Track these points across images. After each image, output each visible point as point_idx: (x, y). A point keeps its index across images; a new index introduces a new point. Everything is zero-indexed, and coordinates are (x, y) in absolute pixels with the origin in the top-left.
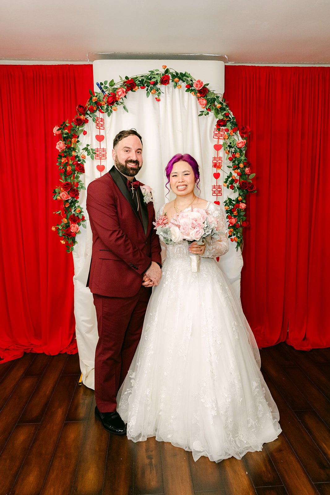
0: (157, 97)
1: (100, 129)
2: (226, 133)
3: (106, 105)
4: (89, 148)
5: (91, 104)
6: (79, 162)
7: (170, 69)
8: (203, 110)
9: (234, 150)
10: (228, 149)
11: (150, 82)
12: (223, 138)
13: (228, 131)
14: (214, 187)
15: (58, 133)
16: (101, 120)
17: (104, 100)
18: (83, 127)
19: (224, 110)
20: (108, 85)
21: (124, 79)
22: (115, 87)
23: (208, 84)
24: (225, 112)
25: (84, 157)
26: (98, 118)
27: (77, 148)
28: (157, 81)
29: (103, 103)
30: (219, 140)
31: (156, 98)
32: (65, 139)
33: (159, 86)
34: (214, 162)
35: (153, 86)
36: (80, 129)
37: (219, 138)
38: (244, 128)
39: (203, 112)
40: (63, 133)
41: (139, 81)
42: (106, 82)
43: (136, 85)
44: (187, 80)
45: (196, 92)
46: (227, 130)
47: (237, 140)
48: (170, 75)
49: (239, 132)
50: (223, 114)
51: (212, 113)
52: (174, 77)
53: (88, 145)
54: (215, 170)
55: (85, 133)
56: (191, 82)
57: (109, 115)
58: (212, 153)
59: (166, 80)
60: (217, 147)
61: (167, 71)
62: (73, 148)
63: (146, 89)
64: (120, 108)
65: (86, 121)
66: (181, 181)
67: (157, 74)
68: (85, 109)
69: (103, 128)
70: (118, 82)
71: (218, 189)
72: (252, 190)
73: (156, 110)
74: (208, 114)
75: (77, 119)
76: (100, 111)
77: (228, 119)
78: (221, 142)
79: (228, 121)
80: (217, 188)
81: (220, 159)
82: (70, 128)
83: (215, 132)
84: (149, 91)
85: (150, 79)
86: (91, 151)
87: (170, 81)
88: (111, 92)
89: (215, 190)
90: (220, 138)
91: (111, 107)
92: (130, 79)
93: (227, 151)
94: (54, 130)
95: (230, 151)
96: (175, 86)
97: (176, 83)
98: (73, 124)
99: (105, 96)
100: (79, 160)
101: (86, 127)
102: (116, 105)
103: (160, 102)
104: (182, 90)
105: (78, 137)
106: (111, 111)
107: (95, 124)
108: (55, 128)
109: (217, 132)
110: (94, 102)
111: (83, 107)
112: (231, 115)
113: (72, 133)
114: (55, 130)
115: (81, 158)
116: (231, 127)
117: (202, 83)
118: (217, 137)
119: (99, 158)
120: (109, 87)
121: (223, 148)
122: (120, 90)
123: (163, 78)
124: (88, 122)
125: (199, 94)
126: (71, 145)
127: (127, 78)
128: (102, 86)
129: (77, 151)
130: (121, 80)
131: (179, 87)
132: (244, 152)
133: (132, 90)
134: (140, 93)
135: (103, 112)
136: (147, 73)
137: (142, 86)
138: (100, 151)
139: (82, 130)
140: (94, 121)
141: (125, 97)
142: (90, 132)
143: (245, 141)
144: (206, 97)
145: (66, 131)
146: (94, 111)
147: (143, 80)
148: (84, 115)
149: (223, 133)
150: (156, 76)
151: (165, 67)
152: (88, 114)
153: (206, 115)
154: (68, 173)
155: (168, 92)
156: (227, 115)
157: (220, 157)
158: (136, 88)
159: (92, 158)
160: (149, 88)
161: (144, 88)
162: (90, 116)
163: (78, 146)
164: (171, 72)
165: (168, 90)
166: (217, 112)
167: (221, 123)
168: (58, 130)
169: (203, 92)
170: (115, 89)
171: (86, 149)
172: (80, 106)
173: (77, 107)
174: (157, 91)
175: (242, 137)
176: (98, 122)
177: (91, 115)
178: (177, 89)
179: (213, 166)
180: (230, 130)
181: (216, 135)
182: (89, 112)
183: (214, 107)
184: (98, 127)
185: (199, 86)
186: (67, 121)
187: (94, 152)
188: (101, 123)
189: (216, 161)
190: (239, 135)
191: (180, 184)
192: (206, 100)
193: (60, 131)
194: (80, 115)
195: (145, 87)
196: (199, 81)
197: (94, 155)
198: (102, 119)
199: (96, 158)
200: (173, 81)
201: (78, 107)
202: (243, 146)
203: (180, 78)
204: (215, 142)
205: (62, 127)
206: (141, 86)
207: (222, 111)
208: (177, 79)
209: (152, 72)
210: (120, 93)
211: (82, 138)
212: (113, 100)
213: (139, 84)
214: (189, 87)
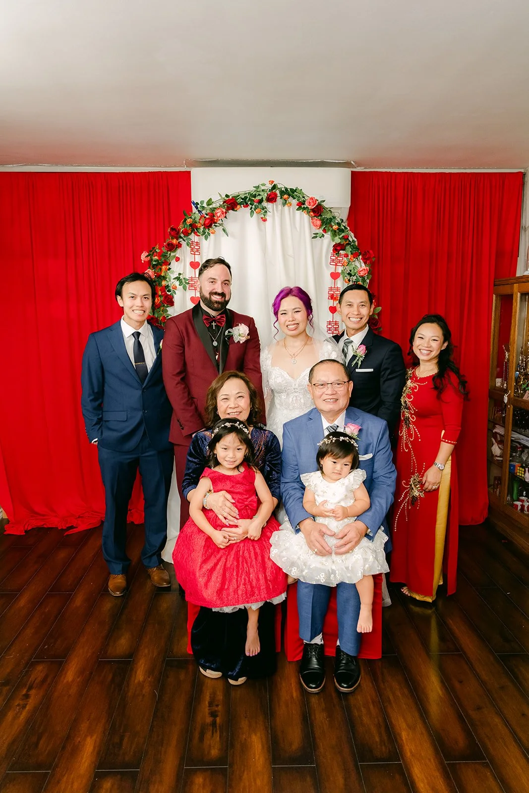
0: (263, 216)
1: (195, 254)
2: (345, 259)
3: (203, 227)
4: (181, 277)
5: (186, 227)
6: (169, 293)
7: (278, 184)
8: (317, 231)
9: (356, 278)
10: (348, 277)
11: (253, 200)
12: (341, 264)
13: (348, 256)
14: (330, 323)
15: (146, 260)
16: (197, 244)
17: (201, 222)
18: (175, 252)
19: (343, 231)
20: (205, 205)
21: (224, 196)
22: (214, 206)
23: (324, 201)
24: (343, 234)
25: (175, 288)
26: (192, 242)
27: (168, 277)
28: (262, 198)
29: (199, 225)
30: (337, 266)
31: (262, 218)
32: (154, 267)
33: (265, 204)
34: (330, 292)
35: (257, 204)
36: (172, 254)
37: (336, 265)
38: (366, 253)
39: (317, 234)
40: (152, 260)
41: (242, 199)
42: (202, 202)
43: (238, 204)
44: (299, 197)
45: (309, 210)
46: (346, 256)
47: (359, 266)
48: (278, 192)
49: (362, 256)
50: (341, 236)
51: (328, 236)
52: (282, 193)
53: (180, 274)
54: (331, 303)
55: (178, 259)
56: (303, 199)
57: (206, 238)
58: (328, 282)
59: (272, 198)
60: (335, 276)
61: (274, 187)
62: (164, 277)
63: (249, 207)
64: (219, 230)
65: (179, 245)
66: (291, 319)
67: (263, 190)
68: (178, 233)
69: (198, 253)
70: (218, 201)
71: (334, 326)
72: (376, 326)
73: (262, 232)
74: (323, 236)
75: (168, 244)
76: (195, 233)
77: (347, 242)
78: (340, 269)
79: (348, 244)
80: (333, 324)
81: (337, 290)
82: (160, 255)
83: (332, 258)
84: (253, 209)
85: (255, 196)
86: (183, 281)
87: (278, 198)
88: (208, 211)
89: (331, 326)
90: (338, 264)
91: (209, 230)
92: (231, 198)
93: (347, 280)
94: (142, 256)
95: (351, 279)
96: (284, 204)
97: (286, 201)
98: (164, 249)
99: (202, 217)
100: (169, 291)
101: (178, 253)
102: (214, 227)
103: (267, 222)
104: (293, 209)
105: (169, 264)
106: (209, 234)
107: (189, 249)
108: (143, 254)
109: (335, 258)
110: (188, 224)
111: (176, 231)
112: (352, 237)
113: (163, 259)
114: (144, 257)
115: (171, 289)
116: (351, 251)
117: (316, 202)
118: (334, 264)
119: (193, 288)
120: (206, 206)
121: (341, 276)
122: (219, 210)
123: (270, 195)
124: (181, 247)
125: (312, 213)
126: (161, 273)
127: (227, 196)
128: (198, 206)
129: (167, 280)
130: (220, 198)
131: (289, 205)
132: (368, 281)
133: (233, 209)
134: (243, 212)
135: (199, 236)
136: (250, 188)
137: (245, 204)
138: (195, 280)
139: (175, 256)
140: (188, 245)
141: (225, 217)
142: (183, 258)
143: (368, 268)
144: (321, 216)
145: (156, 257)
146: (189, 233)
147: (246, 198)
148: (177, 240)
149: (342, 259)
150: (262, 193)
151: (273, 182)
152: (181, 238)
153: (321, 237)
154: (157, 306)
155: (277, 210)
156: (346, 238)
157: (338, 288)
158: (238, 206)
159: (185, 289)
160: (254, 207)
161: (247, 207)
162: (183, 240)
163: (169, 274)
164: (279, 187)
165: (277, 208)
166: (334, 234)
167: (337, 248)
168: (147, 256)
169: (318, 210)
170: (213, 209)
171: (178, 279)
172: (172, 229)
173: (169, 230)
174: (263, 209)
175: (365, 263)
176: (192, 247)
177: (185, 239)
178: (286, 207)
179: (330, 298)
180: (349, 256)
181: (333, 261)
182: (182, 235)
183: (330, 228)
184: (193, 253)
185: (312, 204)
186: (157, 246)
187: (188, 282)
188: (196, 247)
189: (332, 292)
190: (361, 261)
191: (290, 323)
192: (320, 220)
193: (149, 257)
194: (173, 239)
195: (249, 205)
196: (312, 199)
197: (187, 286)
198: (197, 242)
199: (190, 288)
200: (281, 198)
201: (171, 230)
202: (365, 274)
203: (289, 195)
204: (332, 269)
205: (151, 251)
206: (243, 204)
207: (340, 233)
208: (286, 196)
209: (258, 187)
210: (218, 215)
211: (174, 265)
212: (211, 222)
213: (241, 202)
214: (301, 205)
